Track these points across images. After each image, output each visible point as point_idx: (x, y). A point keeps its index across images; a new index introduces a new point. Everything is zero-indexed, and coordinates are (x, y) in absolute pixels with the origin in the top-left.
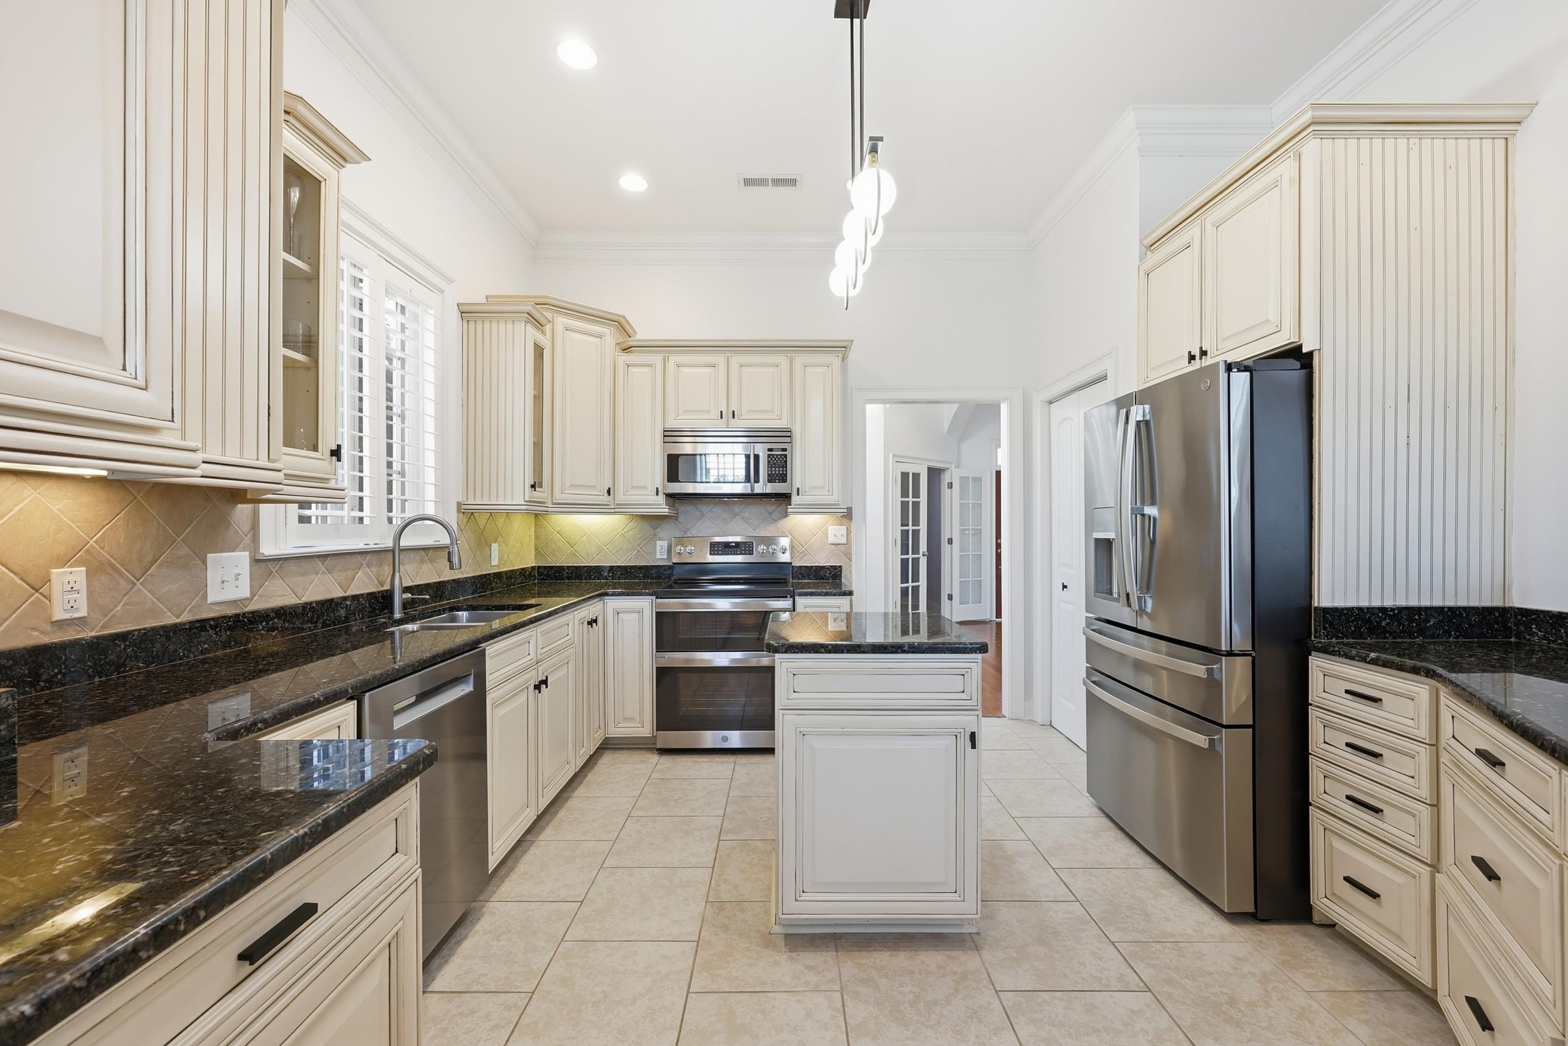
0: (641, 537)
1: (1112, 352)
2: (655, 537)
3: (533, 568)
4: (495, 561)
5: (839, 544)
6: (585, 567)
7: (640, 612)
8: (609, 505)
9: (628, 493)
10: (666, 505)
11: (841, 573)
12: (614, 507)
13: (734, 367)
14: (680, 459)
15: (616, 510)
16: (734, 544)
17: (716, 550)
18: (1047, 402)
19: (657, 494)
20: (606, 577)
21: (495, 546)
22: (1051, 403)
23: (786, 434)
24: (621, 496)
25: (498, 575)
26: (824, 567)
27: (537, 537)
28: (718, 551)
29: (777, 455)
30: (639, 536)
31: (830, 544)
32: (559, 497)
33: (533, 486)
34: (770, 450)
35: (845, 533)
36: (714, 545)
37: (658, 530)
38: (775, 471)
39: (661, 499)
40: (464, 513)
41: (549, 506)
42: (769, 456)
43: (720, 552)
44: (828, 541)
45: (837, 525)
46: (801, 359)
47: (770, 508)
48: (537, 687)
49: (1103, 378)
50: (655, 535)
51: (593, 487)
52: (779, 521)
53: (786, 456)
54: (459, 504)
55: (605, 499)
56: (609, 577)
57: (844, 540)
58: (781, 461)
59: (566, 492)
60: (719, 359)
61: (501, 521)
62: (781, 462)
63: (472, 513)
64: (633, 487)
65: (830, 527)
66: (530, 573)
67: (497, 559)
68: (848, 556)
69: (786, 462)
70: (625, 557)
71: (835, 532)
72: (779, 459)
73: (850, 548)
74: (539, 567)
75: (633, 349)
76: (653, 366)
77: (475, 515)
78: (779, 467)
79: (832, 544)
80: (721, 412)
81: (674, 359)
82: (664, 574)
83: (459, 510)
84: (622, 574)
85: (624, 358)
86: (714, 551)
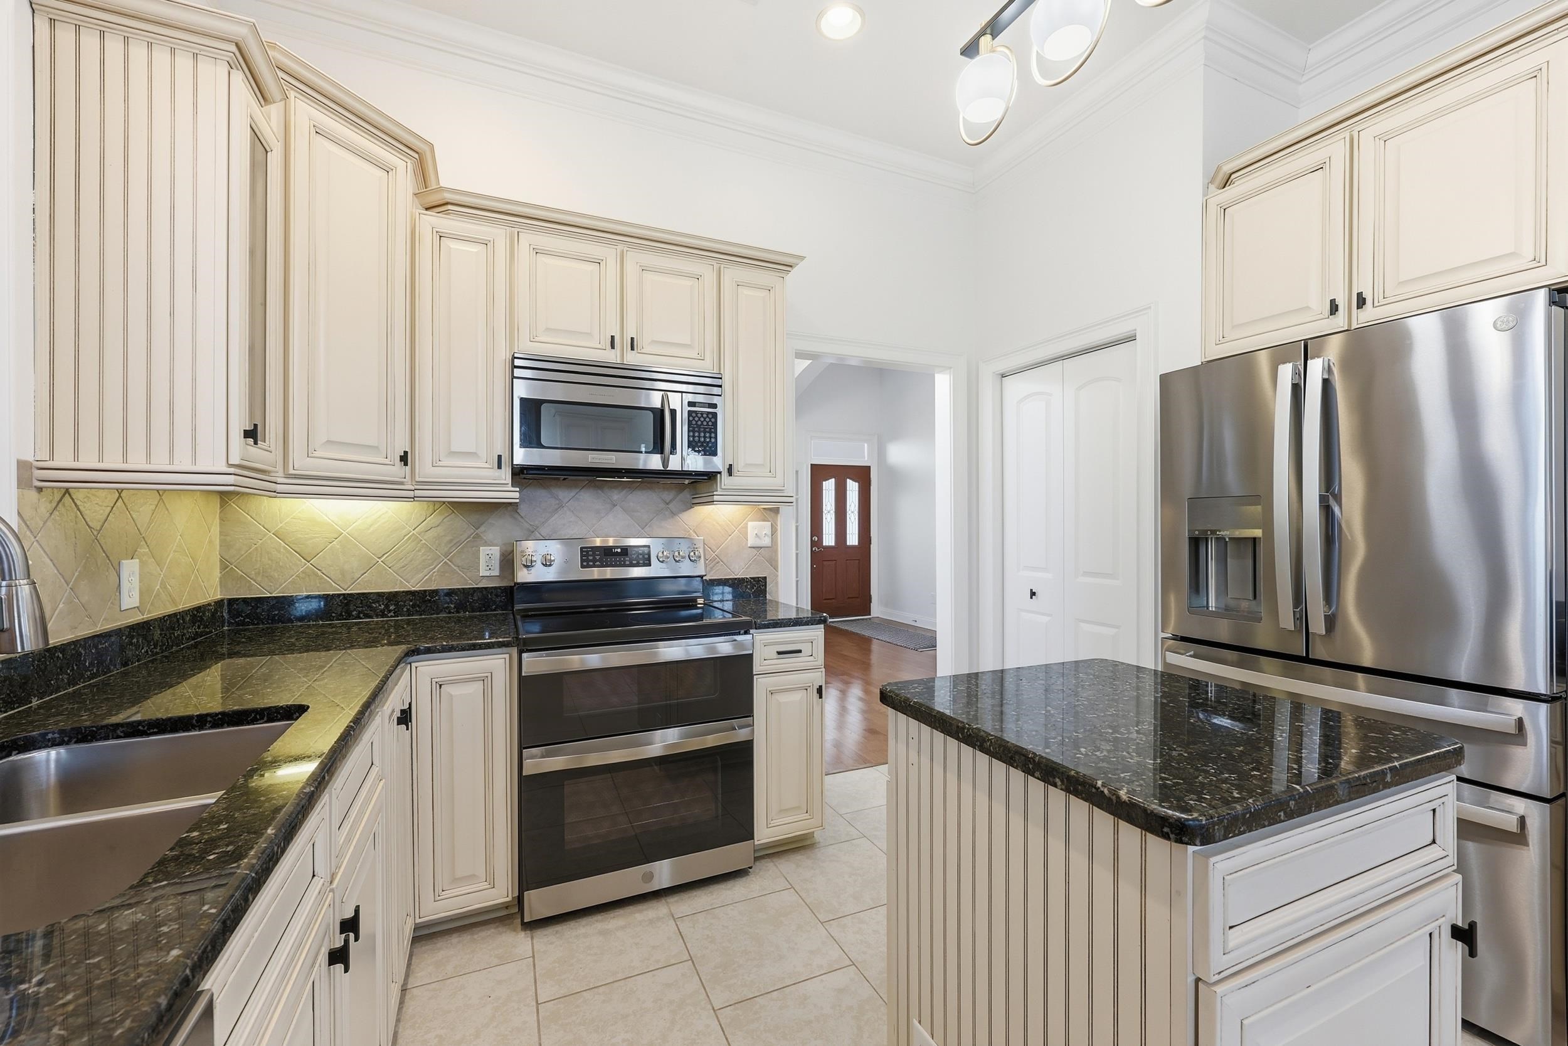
0: (451, 541)
1: (1150, 308)
2: (477, 540)
3: (219, 603)
4: (130, 598)
5: (761, 548)
6: (339, 595)
7: (486, 680)
8: (402, 483)
9: (440, 464)
10: (512, 486)
11: (766, 588)
12: (413, 488)
13: (631, 268)
14: (544, 407)
15: (418, 493)
16: (619, 550)
17: (591, 561)
18: (1000, 374)
19: (499, 467)
20: (382, 611)
21: (130, 570)
22: (1003, 376)
23: (715, 383)
24: (425, 467)
25: (142, 629)
26: (743, 579)
27: (225, 545)
28: (594, 561)
29: (702, 413)
30: (448, 538)
31: (750, 547)
32: (300, 462)
33: (251, 434)
34: (691, 404)
35: (768, 531)
36: (587, 552)
37: (482, 529)
38: (699, 437)
39: (506, 475)
40: (40, 490)
41: (279, 480)
42: (690, 413)
43: (598, 563)
44: (747, 544)
45: (759, 521)
46: (733, 274)
47: (668, 495)
48: (339, 957)
49: (1131, 338)
50: (478, 536)
51: (374, 448)
52: (680, 515)
53: (715, 415)
54: (23, 467)
55: (397, 471)
56: (390, 611)
57: (767, 542)
58: (708, 423)
59: (316, 454)
60: (607, 252)
61: (143, 510)
62: (708, 425)
63: (67, 491)
64: (453, 454)
65: (750, 524)
66: (213, 614)
67: (136, 595)
68: (773, 563)
69: (715, 424)
70: (421, 575)
71: (757, 531)
72: (705, 419)
73: (776, 552)
74: (231, 602)
75: (450, 207)
76: (490, 245)
77: (79, 496)
78: (705, 432)
79: (754, 548)
80: (613, 337)
81: (528, 239)
82: (495, 602)
83: (24, 481)
84: (413, 606)
85: (432, 219)
86: (588, 561)
